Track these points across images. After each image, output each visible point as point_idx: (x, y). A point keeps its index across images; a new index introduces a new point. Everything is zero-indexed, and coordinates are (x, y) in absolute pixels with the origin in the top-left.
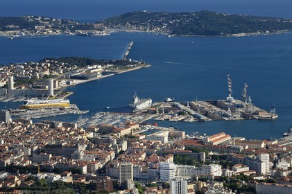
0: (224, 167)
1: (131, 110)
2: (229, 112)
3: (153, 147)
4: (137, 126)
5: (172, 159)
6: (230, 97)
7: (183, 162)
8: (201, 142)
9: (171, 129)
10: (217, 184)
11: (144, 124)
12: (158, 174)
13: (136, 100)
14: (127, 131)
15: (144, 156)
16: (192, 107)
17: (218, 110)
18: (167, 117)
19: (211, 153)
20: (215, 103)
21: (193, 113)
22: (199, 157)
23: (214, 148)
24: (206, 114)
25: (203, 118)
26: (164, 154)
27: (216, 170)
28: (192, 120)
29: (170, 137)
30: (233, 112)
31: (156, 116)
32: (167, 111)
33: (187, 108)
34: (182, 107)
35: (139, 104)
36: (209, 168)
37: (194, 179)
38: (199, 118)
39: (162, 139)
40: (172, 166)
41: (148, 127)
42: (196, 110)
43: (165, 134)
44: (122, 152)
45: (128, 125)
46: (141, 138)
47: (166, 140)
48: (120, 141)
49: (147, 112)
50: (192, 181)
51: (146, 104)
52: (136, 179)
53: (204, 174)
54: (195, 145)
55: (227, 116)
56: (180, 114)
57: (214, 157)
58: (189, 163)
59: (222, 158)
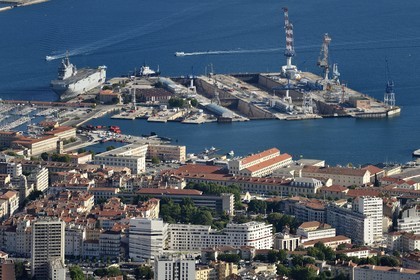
0: (278, 228)
1: (58, 94)
2: (287, 101)
3: (110, 182)
4: (72, 133)
5: (156, 209)
6: (289, 66)
7: (182, 218)
8: (225, 171)
9: (154, 141)
10: (262, 268)
11: (89, 127)
12: (125, 245)
13: (69, 72)
14: (48, 145)
15: (89, 203)
16: (202, 89)
17: (262, 95)
18: (142, 111)
19: (248, 197)
20: (254, 80)
21: (205, 102)
22: (219, 204)
23: (254, 186)
24: (234, 105)
25: (228, 114)
26: (137, 199)
27: (261, 236)
28: (201, 118)
29: (151, 159)
30: (297, 100)
31: (118, 110)
32: (142, 98)
33: (191, 92)
34: (178, 88)
35: (74, 80)
36: (245, 231)
37: (209, 256)
38: (218, 114)
39: (132, 163)
40: (158, 225)
41: (97, 135)
42: (210, 96)
43: (138, 151)
44: (36, 194)
45: (48, 131)
46: (82, 160)
47: (141, 165)
48: (30, 169)
49: (95, 100)
50: (205, 261)
51: (92, 82)
52: (69, 258)
53: (232, 245)
54: (209, 176)
55: (280, 109)
56: (173, 104)
57: (253, 206)
58: (197, 219)
59: (273, 207)
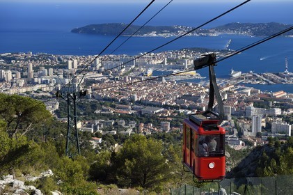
0: (282, 110)
1: (230, 77)
2: (286, 79)
3: (242, 98)
4: (233, 86)
5: (252, 104)
6: (286, 71)
7: (258, 107)
8: (270, 96)
9: (252, 88)
10: (278, 119)
11: (237, 85)
12: (245, 112)
13: (233, 72)
14: (227, 89)
15: (237, 102)
16: (264, 76)
17: (279, 78)
18: (250, 81)
19: (275, 102)
20: (278, 75)
21: (265, 79)
22: (268, 104)
23: (277, 100)
24: (272, 80)
25: (271, 82)
26: (248, 102)
27: (278, 111)
28: (264, 83)
29: (251, 93)
30: (288, 79)
31: (244, 81)
32: (250, 78)
33: (262, 77)
34: (259, 76)
35: (234, 74)
36: (274, 110)
37: (265, 116)
38: (268, 82)
39: (247, 93)
40: (253, 108)
41: (239, 87)
42: (266, 78)
43: (249, 91)
44: (224, 100)
45: (227, 86)
46: (235, 92)
47: (249, 94)
48: (223, 94)
49: (239, 78)
50: (264, 116)
51: (238, 74)
52: (232, 115)
53: (271, 114)
54: (265, 97)
55: (284, 81)
56: (257, 80)
57: (276, 104)
58: (262, 107)
59: (281, 105)
